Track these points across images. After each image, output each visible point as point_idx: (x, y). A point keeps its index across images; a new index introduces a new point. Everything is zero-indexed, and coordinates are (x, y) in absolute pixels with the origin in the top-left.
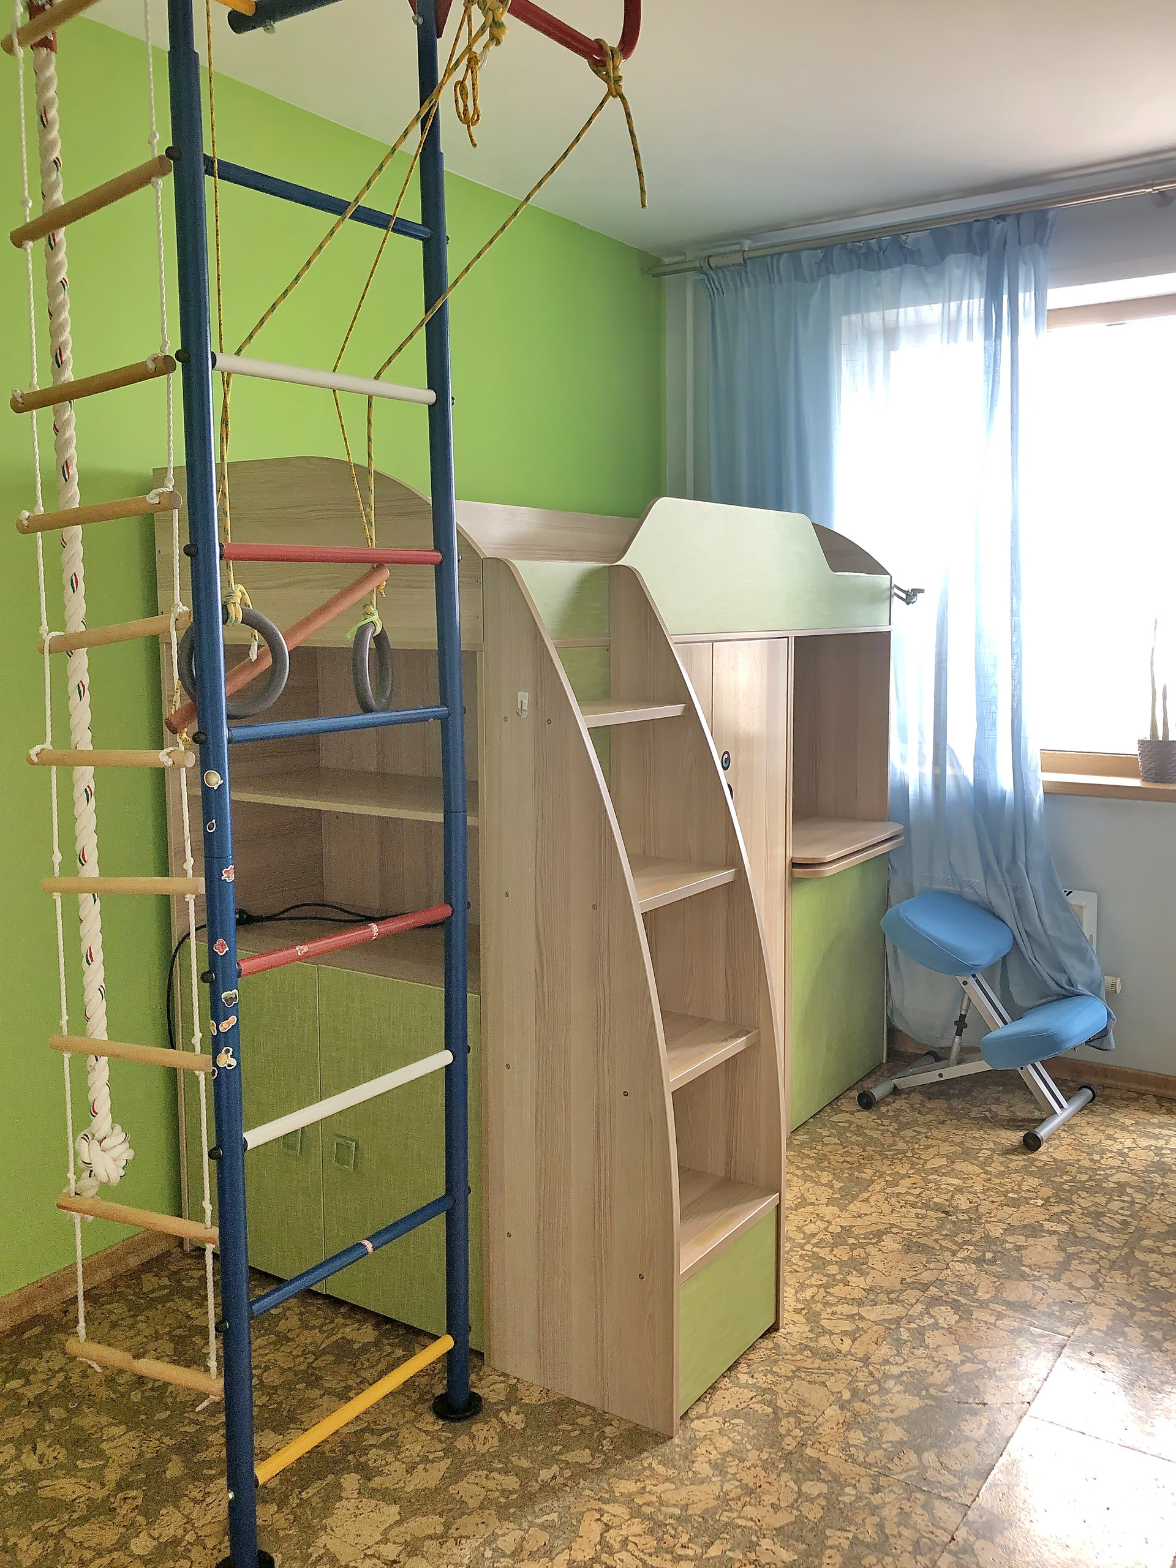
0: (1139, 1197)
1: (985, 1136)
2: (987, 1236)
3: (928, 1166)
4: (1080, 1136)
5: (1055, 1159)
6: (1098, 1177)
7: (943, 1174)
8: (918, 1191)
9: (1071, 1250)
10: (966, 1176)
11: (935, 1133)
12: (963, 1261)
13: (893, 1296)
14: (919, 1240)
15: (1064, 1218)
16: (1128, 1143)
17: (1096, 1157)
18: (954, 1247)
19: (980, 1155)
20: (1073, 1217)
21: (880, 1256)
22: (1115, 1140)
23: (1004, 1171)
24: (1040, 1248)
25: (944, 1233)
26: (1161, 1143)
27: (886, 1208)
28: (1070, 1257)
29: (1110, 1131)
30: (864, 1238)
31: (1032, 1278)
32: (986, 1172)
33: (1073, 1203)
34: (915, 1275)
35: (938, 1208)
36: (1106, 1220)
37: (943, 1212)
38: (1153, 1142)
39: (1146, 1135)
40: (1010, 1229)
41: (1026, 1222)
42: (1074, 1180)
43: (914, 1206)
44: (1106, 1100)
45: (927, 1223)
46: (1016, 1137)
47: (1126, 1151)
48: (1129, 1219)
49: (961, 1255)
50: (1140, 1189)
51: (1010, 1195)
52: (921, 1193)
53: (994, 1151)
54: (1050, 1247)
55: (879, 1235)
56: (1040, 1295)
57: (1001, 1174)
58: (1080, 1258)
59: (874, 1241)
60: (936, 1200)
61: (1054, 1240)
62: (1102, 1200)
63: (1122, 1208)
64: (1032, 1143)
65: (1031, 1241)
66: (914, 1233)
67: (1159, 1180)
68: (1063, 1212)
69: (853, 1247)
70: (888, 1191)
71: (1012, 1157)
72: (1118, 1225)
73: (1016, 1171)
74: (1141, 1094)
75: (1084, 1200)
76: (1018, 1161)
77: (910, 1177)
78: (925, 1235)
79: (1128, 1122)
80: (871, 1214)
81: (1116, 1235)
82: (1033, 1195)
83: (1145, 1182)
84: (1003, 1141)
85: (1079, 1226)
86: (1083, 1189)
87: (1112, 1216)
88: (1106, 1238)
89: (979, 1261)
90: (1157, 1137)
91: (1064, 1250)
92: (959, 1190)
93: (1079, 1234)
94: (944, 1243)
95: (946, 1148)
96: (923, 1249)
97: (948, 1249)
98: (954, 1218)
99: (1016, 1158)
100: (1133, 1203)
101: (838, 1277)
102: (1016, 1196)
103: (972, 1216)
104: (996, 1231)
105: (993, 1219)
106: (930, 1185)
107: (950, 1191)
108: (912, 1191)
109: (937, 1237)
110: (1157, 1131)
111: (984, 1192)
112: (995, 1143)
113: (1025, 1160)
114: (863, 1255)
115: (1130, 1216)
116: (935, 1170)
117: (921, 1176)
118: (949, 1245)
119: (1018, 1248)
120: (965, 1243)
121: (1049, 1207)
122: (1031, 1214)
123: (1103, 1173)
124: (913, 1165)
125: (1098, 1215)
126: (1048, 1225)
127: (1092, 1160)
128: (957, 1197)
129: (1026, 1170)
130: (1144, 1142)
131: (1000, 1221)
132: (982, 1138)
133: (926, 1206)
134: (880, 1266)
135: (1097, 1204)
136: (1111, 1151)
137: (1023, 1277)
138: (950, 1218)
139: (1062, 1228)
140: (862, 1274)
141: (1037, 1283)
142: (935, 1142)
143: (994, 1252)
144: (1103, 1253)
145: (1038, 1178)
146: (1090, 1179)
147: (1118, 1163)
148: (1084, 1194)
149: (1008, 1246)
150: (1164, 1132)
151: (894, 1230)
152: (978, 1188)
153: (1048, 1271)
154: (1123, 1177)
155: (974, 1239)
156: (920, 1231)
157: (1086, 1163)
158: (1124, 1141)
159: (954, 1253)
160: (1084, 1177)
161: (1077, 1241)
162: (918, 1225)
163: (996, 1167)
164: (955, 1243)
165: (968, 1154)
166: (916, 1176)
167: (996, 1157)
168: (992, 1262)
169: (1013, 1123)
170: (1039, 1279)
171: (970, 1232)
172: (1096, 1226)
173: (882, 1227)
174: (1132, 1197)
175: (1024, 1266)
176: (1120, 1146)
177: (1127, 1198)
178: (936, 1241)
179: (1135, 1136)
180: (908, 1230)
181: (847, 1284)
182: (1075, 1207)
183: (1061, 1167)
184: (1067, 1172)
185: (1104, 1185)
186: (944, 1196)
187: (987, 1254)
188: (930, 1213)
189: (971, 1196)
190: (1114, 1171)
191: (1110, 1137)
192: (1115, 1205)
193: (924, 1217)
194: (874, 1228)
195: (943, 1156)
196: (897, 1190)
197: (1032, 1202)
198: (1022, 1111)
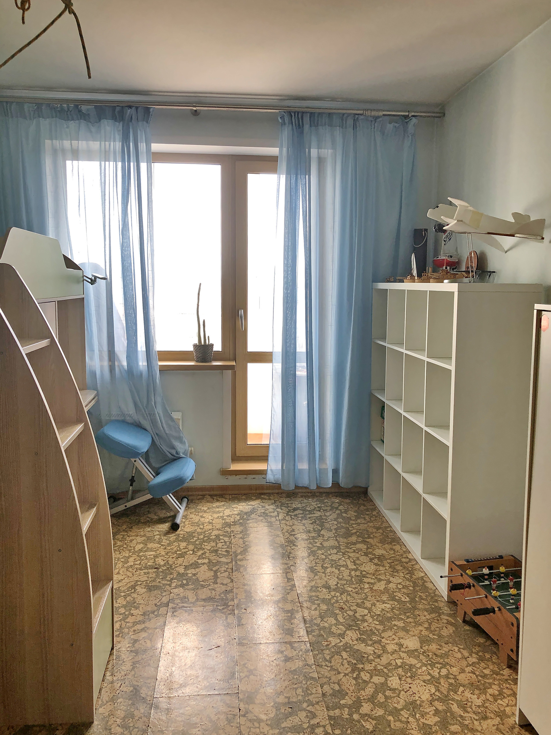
0: (226, 539)
1: (153, 529)
2: (179, 573)
3: (136, 549)
4: (190, 519)
5: (186, 532)
6: (207, 535)
7: (145, 551)
8: (138, 562)
9: (214, 569)
10: (155, 549)
11: (131, 533)
12: (176, 587)
13: (156, 613)
14: (152, 584)
15: (204, 556)
16: (210, 518)
17: (202, 527)
18: (169, 583)
19: (155, 538)
20: (207, 555)
21: (140, 597)
22: (204, 517)
23: (169, 543)
24: (203, 572)
25: (161, 577)
26: (221, 514)
27: (129, 574)
28: (216, 572)
29: (200, 514)
30: (128, 591)
31: (207, 586)
32: (162, 545)
33: (204, 549)
34: (160, 600)
35: (151, 567)
36: (220, 552)
37: (155, 568)
38: (218, 515)
39: (214, 512)
40: (186, 568)
41: (191, 563)
42: (198, 539)
43: (141, 569)
44: (192, 501)
45: (151, 576)
46: (166, 526)
47: (211, 521)
48: (228, 549)
49: (174, 585)
50: (225, 536)
51: (178, 552)
52: (140, 563)
53: (160, 535)
54: (206, 571)
55: (133, 587)
56: (213, 592)
57: (169, 545)
58: (220, 571)
59: (133, 591)
60: (148, 564)
61: (206, 567)
62: (213, 544)
63: (223, 545)
64: (175, 527)
65: (197, 570)
66: (148, 582)
67: (229, 530)
68: (202, 554)
69: (125, 597)
70: (126, 566)
71: (169, 536)
72: (225, 553)
73: (174, 542)
74: (204, 496)
75: (208, 546)
76: (172, 537)
77: (131, 557)
78: (153, 581)
79: (205, 509)
80: (124, 579)
81: (227, 557)
82: (187, 550)
83: (225, 532)
84: (162, 530)
85: (212, 558)
86: (204, 542)
87: (221, 550)
88: (223, 560)
89: (182, 586)
90: (219, 512)
91: (212, 570)
92: (156, 557)
93: (214, 561)
94: (163, 582)
95: (139, 539)
96: (156, 588)
97: (167, 584)
98: (161, 570)
99: (171, 536)
100: (225, 542)
101: (127, 613)
102: (180, 552)
103: (168, 566)
104: (181, 570)
105: (177, 565)
106: (142, 558)
107: (153, 558)
108: (136, 563)
109: (159, 580)
110: (217, 509)
111: (167, 554)
112: (158, 531)
113: (175, 536)
114: (132, 599)
115: (227, 548)
116: (140, 550)
117: (136, 555)
118: (166, 582)
119: (194, 575)
120: (172, 579)
121: (196, 554)
122: (191, 558)
123: (208, 533)
124: (130, 551)
125: (216, 551)
126: (200, 561)
127: (200, 528)
128: (157, 560)
129: (177, 540)
130: (216, 516)
131: (180, 565)
132: (152, 530)
133: (146, 568)
134: (142, 602)
135: (213, 547)
136: (206, 523)
137: (203, 586)
138: (159, 570)
139: (206, 561)
140: (137, 608)
141: (210, 587)
142: (133, 538)
143: (186, 580)
144: (227, 566)
145: (184, 542)
146: (204, 537)
147: (211, 527)
148: (206, 544)
149: (190, 575)
150: (220, 509)
151: (139, 583)
152: (163, 553)
153: (211, 581)
154: (216, 532)
155: (175, 577)
156: (150, 580)
157: (199, 530)
158: (208, 517)
159: (170, 585)
160: (202, 537)
161: (215, 564)
162: (148, 578)
163: (165, 542)
164: (168, 581)
165: (150, 539)
166: (133, 555)
167: (162, 537)
168: (187, 584)
169: (162, 521)
170: (209, 585)
171: (171, 574)
172: (218, 556)
173: (133, 583)
174: (223, 540)
175: (201, 582)
176: (208, 520)
177: (222, 541)
178: (159, 582)
179: (211, 514)
180: (145, 581)
181: (132, 615)
182: (206, 550)
183: (191, 535)
184: (194, 536)
185: (211, 538)
186: (151, 561)
187: (183, 581)
188: (150, 571)
189: (162, 558)
190: (211, 531)
191: (202, 517)
192: (220, 545)
193: (148, 573)
194: (129, 585)
195: (140, 543)
196: (129, 564)
197: (188, 553)
198: (163, 514)
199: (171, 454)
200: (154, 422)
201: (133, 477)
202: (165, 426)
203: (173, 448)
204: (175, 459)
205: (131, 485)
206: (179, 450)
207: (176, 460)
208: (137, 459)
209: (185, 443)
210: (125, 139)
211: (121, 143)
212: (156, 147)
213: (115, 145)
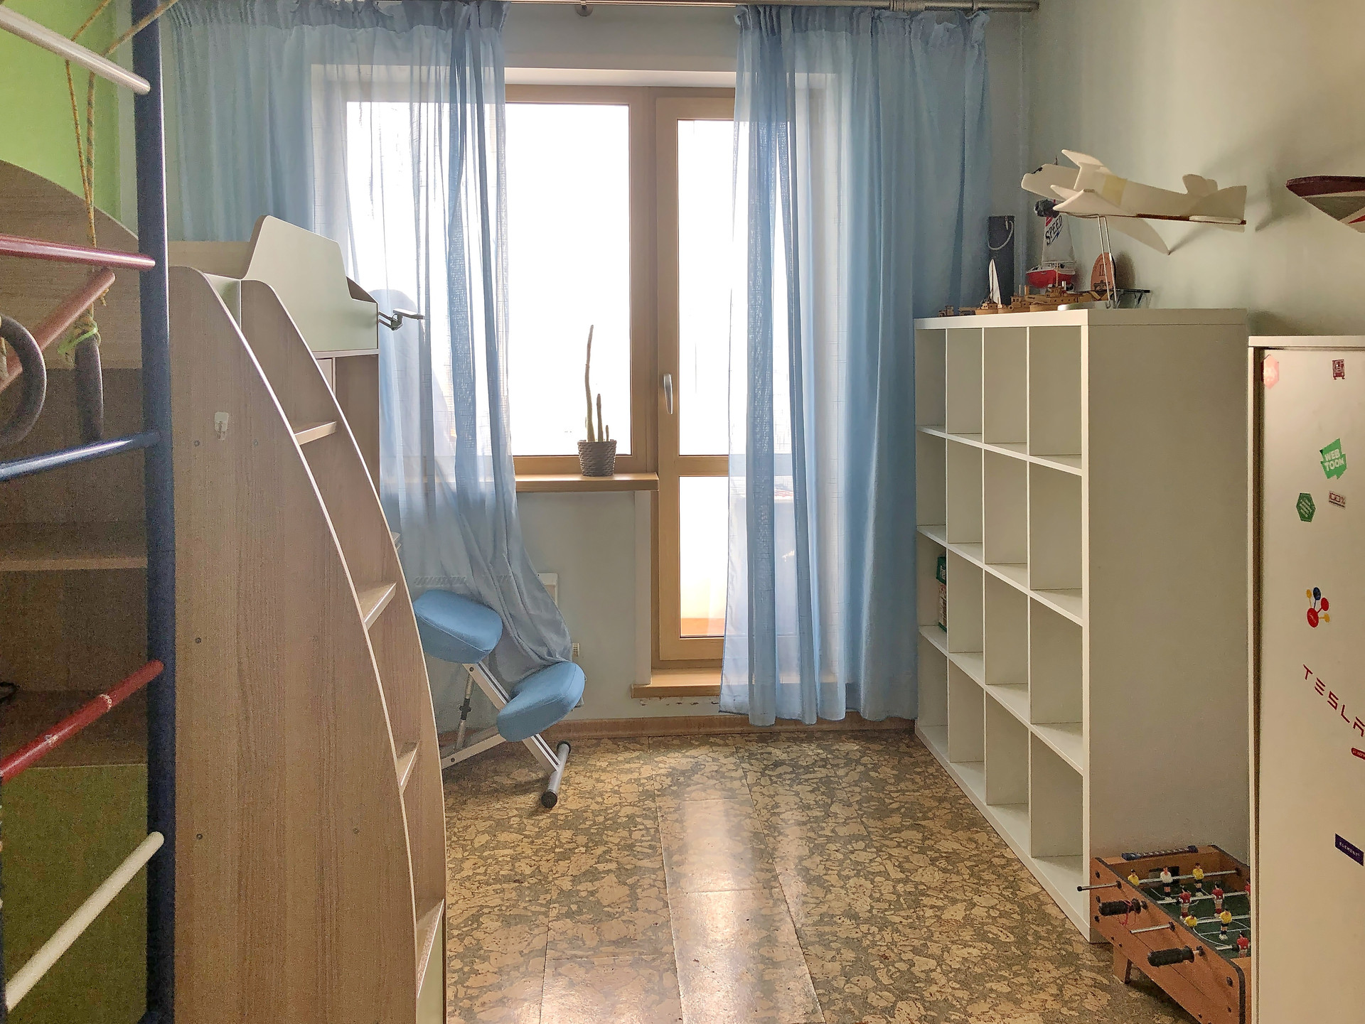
0: (649, 823)
1: (505, 805)
2: (562, 890)
3: (476, 845)
4: (577, 786)
5: (570, 810)
6: (610, 816)
7: (494, 849)
8: (482, 870)
9: (629, 881)
10: (513, 845)
11: (464, 814)
12: (558, 918)
13: (522, 970)
14: (512, 913)
15: (608, 857)
16: (614, 782)
17: (600, 800)
18: (543, 909)
19: (512, 823)
20: (614, 854)
21: (489, 938)
22: (602, 781)
23: (539, 832)
24: (608, 889)
25: (527, 899)
26: (636, 775)
27: (464, 892)
28: (633, 887)
29: (595, 775)
30: (465, 926)
31: (618, 915)
32: (526, 836)
33: (606, 843)
34: (529, 944)
35: (508, 879)
36: (639, 849)
37: (515, 882)
38: (630, 776)
39: (622, 771)
40: (575, 881)
41: (583, 870)
42: (595, 823)
43: (488, 884)
44: (577, 749)
45: (507, 896)
46: (531, 799)
47: (616, 788)
48: (653, 843)
49: (553, 913)
50: (646, 817)
51: (557, 850)
52: (486, 870)
53: (521, 817)
54: (614, 885)
55: (476, 918)
56: (631, 927)
57: (538, 835)
58: (641, 886)
59: (475, 926)
60: (502, 872)
61: (612, 877)
62: (625, 834)
63: (643, 836)
64: (548, 801)
65: (597, 884)
66: (504, 908)
67: (652, 805)
68: (604, 852)
69: (461, 938)
70: (458, 876)
71: (537, 817)
72: (650, 851)
73: (549, 829)
74: (599, 739)
75: (614, 838)
76: (544, 820)
77: (468, 859)
78: (514, 906)
79: (604, 764)
80: (457, 902)
81: (653, 859)
82: (574, 845)
83: (644, 809)
84: (523, 806)
85: (624, 860)
86: (606, 828)
87: (640, 844)
88: (646, 863)
89: (569, 915)
90: (630, 771)
91: (625, 884)
92: (515, 859)
93: (628, 867)
94: (533, 908)
95: (482, 825)
96: (520, 919)
97: (540, 913)
98: (526, 884)
99: (541, 818)
100: (647, 829)
101: (466, 969)
102: (561, 850)
103: (539, 878)
104: (566, 884)
105: (557, 875)
106: (489, 861)
107: (509, 862)
108: (478, 871)
109: (524, 905)
110: (627, 766)
111: (536, 853)
112: (516, 809)
113: (549, 818)
114: (474, 942)
115: (652, 840)
116: (484, 847)
117: (476, 855)
118: (538, 908)
119: (592, 893)
120: (550, 902)
121: (592, 852)
122: (583, 861)
123: (611, 811)
124: (464, 848)
125: (630, 847)
126: (601, 867)
127: (597, 803)
128: (517, 865)
129: (554, 826)
130: (625, 778)
131: (563, 875)
132: (505, 808)
133: (497, 881)
134: (493, 947)
135: (623, 838)
136: (607, 792)
137: (610, 916)
138: (523, 884)
139: (613, 866)
140: (485, 959)
141: (624, 918)
142: (469, 822)
143: (576, 903)
144: (653, 876)
145: (568, 829)
146: (606, 820)
147: (617, 800)
148: (610, 833)
149: (584, 894)
150: (633, 766)
151: (486, 910)
152: (529, 852)
153: (625, 905)
154: (628, 810)
155: (554, 898)
156: (508, 904)
157: (594, 807)
158: (610, 781)
159: (546, 914)
160: (601, 819)
161: (630, 873)
162: (503, 899)
163: (531, 830)
164: (541, 905)
165: (502, 825)
166: (472, 857)
167: (525, 821)
168: (580, 912)
169: (522, 789)
170: (623, 913)
171: (547, 892)
172: (635, 856)
173: (474, 911)
174: (643, 824)
175: (605, 907)
176: (610, 786)
177: (641, 827)
178: (525, 908)
179: (615, 775)
180: (497, 906)
181: (477, 973)
182: (610, 845)
183: (578, 815)
184: (586, 818)
185: (619, 821)
186: (506, 867)
187: (572, 906)
188: (505, 886)
189: (527, 861)
190: (619, 807)
191: (598, 780)
192: (636, 835)
193: (503, 891)
194: (466, 915)
195: (483, 833)
196: (464, 874)
197: (576, 851)
198: (523, 775)
199: (539, 656)
200: (505, 594)
201: (467, 701)
202: (527, 600)
203: (542, 643)
204: (548, 664)
205: (464, 717)
206: (553, 646)
207: (545, 667)
208: (476, 666)
209: (563, 635)
210: (457, 61)
211: (448, 68)
212: (513, 74)
213: (438, 70)
